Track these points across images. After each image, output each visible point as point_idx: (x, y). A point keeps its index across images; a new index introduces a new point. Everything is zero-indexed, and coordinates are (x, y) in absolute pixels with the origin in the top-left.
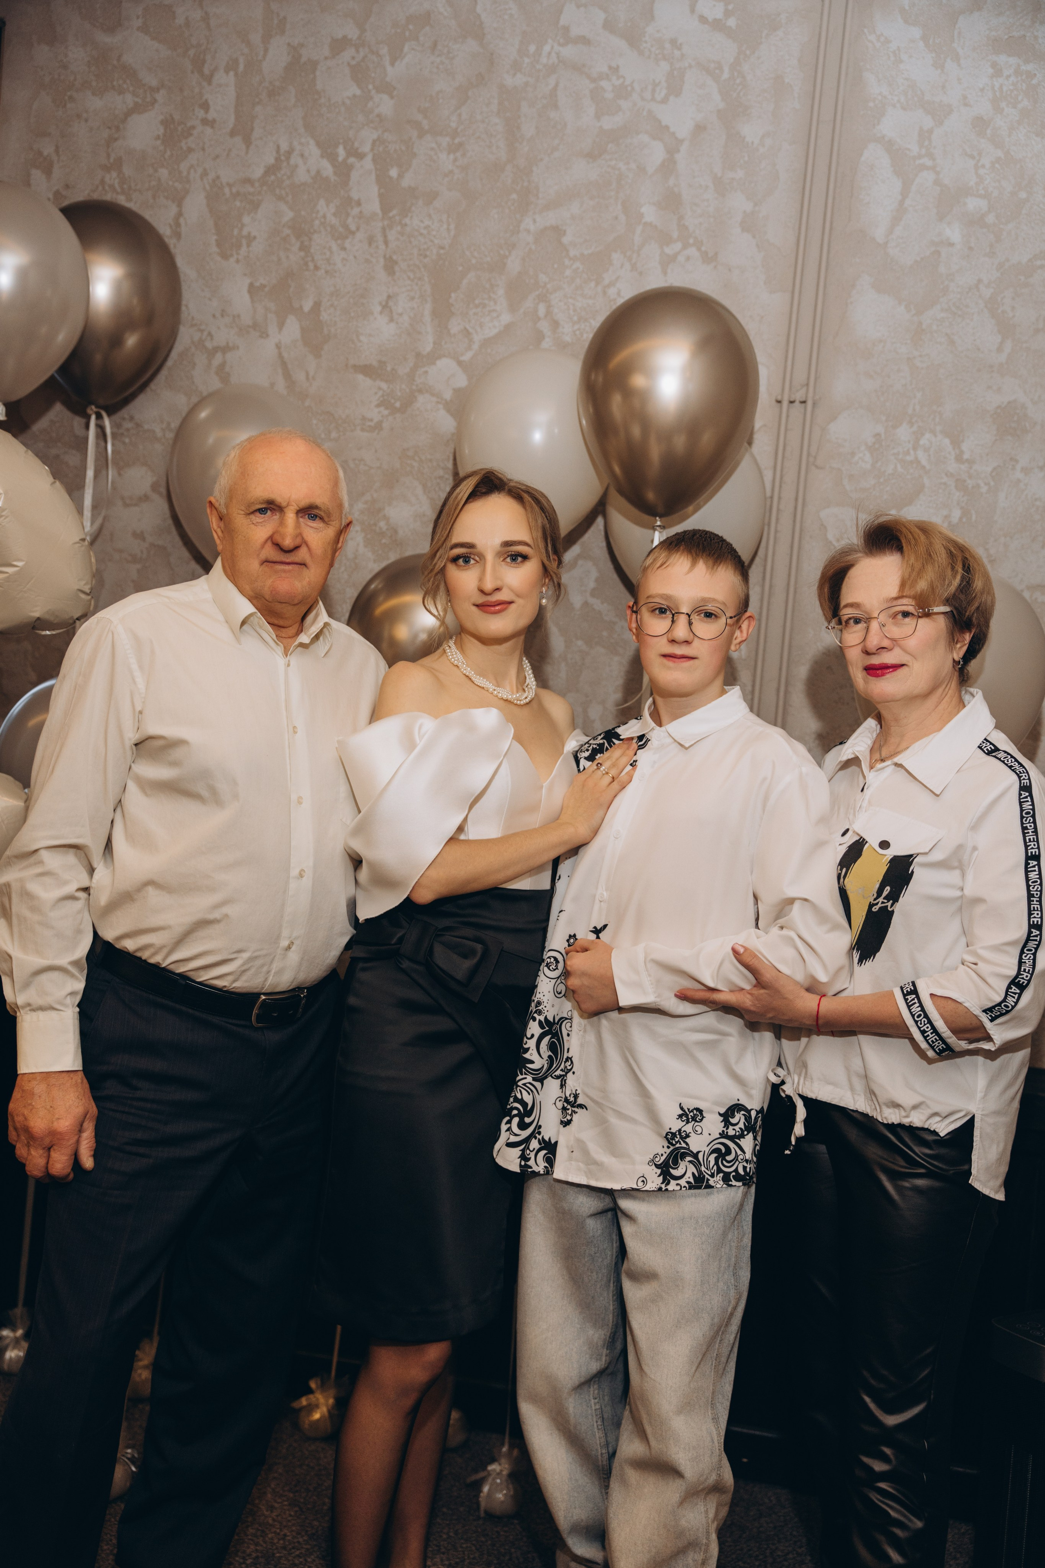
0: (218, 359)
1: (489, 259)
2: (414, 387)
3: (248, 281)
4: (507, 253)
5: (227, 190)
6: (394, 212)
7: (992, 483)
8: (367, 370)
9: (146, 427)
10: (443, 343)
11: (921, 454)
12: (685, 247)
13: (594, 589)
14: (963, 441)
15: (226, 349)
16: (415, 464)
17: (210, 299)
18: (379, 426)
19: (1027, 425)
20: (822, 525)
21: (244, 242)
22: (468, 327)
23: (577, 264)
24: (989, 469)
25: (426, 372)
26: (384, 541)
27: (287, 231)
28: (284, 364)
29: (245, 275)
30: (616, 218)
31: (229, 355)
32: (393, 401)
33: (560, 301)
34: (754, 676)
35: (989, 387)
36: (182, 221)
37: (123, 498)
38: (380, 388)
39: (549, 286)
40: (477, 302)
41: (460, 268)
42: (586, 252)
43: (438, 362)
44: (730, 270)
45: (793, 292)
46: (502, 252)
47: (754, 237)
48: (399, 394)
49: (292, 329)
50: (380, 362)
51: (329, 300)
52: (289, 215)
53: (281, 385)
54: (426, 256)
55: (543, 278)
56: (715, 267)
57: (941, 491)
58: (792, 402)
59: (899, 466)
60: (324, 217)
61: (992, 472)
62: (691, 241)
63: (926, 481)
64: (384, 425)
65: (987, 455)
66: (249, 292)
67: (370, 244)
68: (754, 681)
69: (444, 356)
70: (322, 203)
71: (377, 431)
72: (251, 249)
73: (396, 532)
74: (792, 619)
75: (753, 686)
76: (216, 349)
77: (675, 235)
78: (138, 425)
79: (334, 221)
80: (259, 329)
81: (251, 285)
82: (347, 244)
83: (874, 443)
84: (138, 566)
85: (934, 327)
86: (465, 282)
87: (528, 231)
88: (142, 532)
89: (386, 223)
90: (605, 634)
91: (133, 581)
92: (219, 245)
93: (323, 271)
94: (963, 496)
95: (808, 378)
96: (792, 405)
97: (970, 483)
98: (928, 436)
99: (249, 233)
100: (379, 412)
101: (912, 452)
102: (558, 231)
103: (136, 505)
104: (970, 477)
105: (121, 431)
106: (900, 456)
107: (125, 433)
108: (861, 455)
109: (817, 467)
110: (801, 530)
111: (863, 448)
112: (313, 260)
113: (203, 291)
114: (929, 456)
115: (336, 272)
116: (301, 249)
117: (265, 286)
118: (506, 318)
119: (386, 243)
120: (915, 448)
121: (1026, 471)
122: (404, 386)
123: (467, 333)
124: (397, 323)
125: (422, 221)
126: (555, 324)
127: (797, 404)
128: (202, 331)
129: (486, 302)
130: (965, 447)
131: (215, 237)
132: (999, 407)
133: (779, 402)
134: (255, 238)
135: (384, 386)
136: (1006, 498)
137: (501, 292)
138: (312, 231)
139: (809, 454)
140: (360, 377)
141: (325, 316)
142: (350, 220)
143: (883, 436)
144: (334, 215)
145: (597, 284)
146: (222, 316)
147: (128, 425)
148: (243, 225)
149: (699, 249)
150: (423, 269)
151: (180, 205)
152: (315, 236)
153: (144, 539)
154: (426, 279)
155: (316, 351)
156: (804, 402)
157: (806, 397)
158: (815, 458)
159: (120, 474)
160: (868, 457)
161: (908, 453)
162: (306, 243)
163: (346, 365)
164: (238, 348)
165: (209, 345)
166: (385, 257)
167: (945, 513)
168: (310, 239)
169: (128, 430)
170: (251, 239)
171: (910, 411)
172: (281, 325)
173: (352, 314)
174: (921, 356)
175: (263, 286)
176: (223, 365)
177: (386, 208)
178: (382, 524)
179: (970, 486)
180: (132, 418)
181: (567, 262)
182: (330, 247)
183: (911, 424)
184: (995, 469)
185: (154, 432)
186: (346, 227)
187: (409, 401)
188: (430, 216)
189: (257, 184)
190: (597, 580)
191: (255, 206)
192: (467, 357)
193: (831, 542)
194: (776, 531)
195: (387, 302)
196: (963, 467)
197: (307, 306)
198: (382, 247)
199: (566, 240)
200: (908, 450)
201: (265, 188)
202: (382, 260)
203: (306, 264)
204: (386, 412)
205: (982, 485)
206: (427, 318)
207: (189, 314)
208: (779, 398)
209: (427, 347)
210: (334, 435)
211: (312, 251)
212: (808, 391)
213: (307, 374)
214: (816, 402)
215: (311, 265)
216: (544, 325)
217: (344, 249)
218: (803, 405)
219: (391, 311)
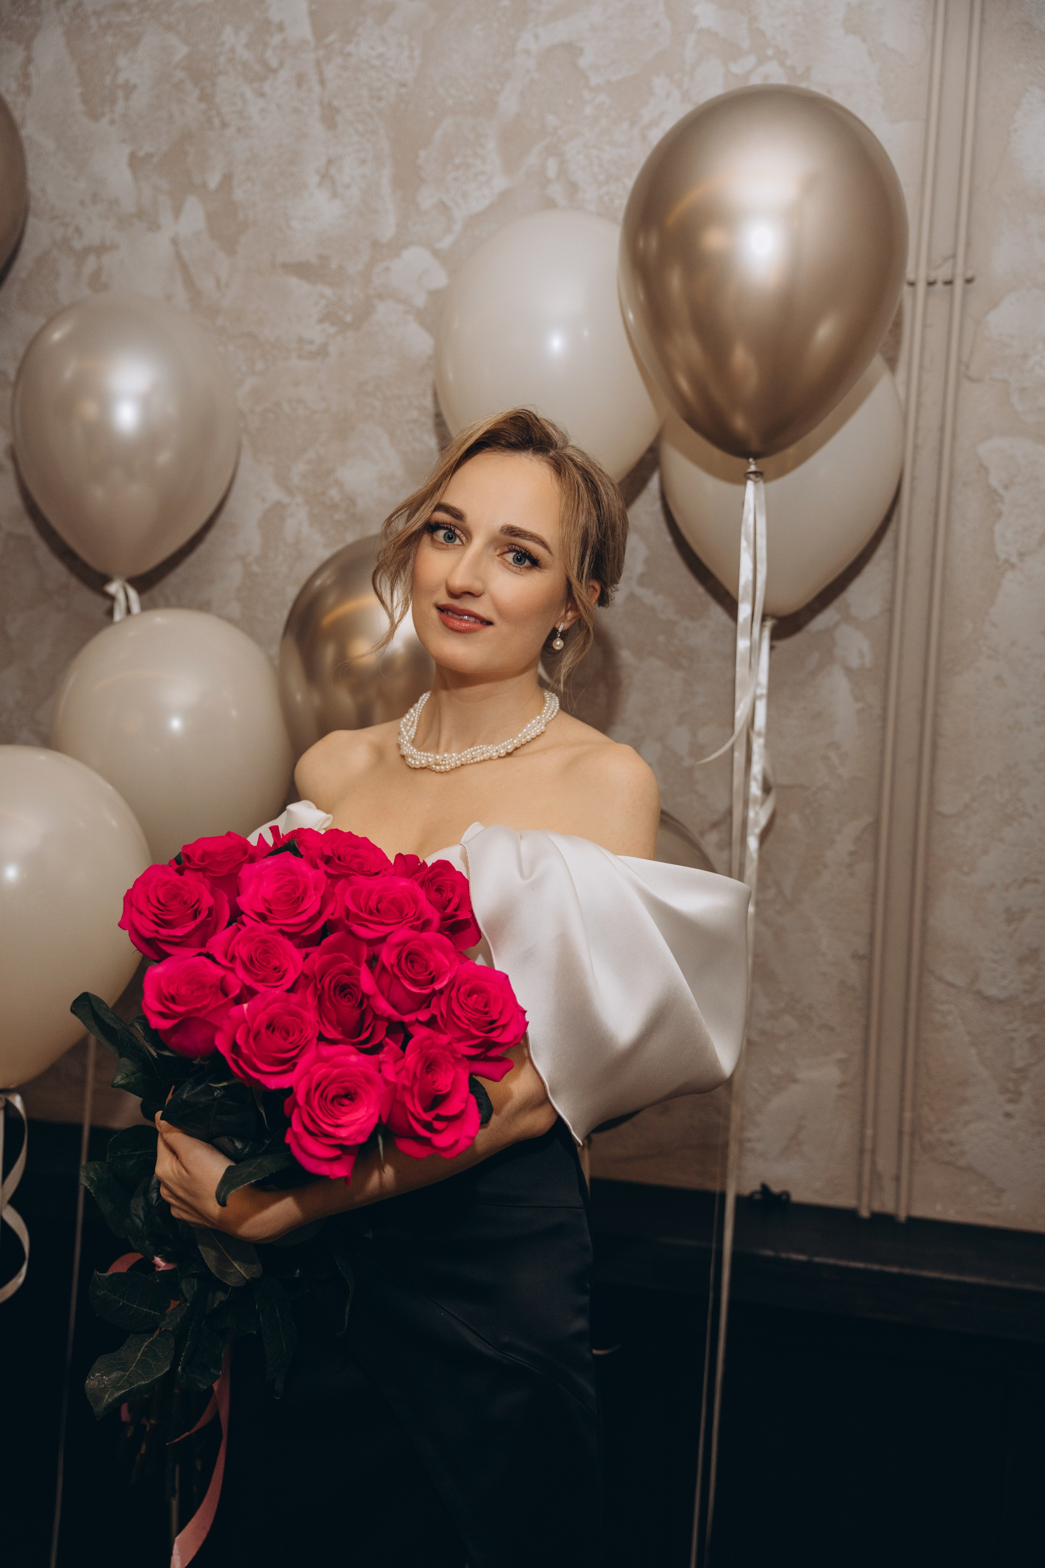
0: (91, 263)
1: (472, 97)
2: (371, 292)
3: (127, 150)
4: (498, 87)
5: (93, 21)
6: (332, 38)
8: (302, 270)
10: (411, 224)
12: (762, 60)
13: (643, 575)
15: (101, 249)
16: (377, 404)
17: (76, 179)
18: (322, 352)
20: (983, 465)
21: (120, 94)
22: (445, 199)
23: (602, 97)
25: (387, 269)
26: (337, 516)
27: (180, 75)
28: (184, 267)
29: (124, 141)
30: (657, 25)
31: (105, 258)
32: (342, 313)
33: (579, 153)
36: (31, 69)
38: (322, 296)
39: (561, 132)
40: (457, 161)
41: (431, 114)
42: (613, 79)
43: (404, 253)
45: (927, 122)
46: (490, 86)
47: (864, 40)
48: (350, 302)
49: (194, 215)
50: (320, 257)
51: (243, 171)
52: (182, 51)
53: (181, 297)
54: (380, 99)
55: (552, 120)
58: (931, 284)
60: (233, 50)
62: (770, 52)
64: (331, 348)
66: (131, 165)
67: (299, 85)
69: (413, 244)
70: (228, 30)
71: (320, 358)
72: (130, 102)
73: (353, 502)
75: (885, 709)
76: (87, 251)
77: (746, 44)
79: (245, 54)
80: (146, 218)
81: (133, 156)
86: (438, 132)
87: (527, 52)
89: (321, 53)
90: (661, 639)
92: (85, 101)
93: (233, 129)
95: (955, 247)
96: (930, 287)
99: (127, 81)
100: (323, 331)
102: (572, 49)
108: (1037, 358)
109: (971, 379)
110: (951, 475)
112: (219, 114)
113: (65, 167)
115: (252, 129)
116: (201, 98)
117: (152, 156)
118: (500, 183)
119: (322, 82)
122: (356, 291)
123: (443, 208)
124: (343, 199)
125: (372, 48)
126: (573, 188)
127: (938, 284)
128: (66, 225)
129: (471, 160)
131: (78, 90)
133: (911, 284)
134: (135, 87)
135: (328, 291)
137: (491, 144)
138: (216, 72)
139: (959, 362)
140: (294, 281)
141: (239, 194)
142: (269, 53)
144: (247, 46)
146: (94, 202)
149: (782, 64)
150: (377, 119)
151: (28, 48)
152: (221, 79)
154: (382, 132)
155: (229, 246)
156: (949, 283)
157: (955, 275)
158: (968, 366)
162: (208, 90)
163: (273, 265)
164: (118, 246)
165: (77, 245)
166: (321, 103)
168: (214, 84)
170: (129, 89)
172: (177, 211)
173: (278, 190)
175: (149, 156)
176: (98, 273)
177: (320, 31)
178: (334, 493)
181: (586, 95)
182: (243, 94)
186: (264, 63)
187: (365, 312)
188: (384, 40)
189: (135, 10)
190: (646, 561)
191: (134, 41)
192: (445, 243)
193: (995, 491)
194: (913, 478)
195: (328, 170)
197: (214, 180)
198: (317, 89)
199: (583, 62)
201: (146, 15)
202: (317, 109)
203: (210, 121)
204: (332, 330)
206: (386, 189)
208: (911, 278)
209: (388, 230)
210: (260, 366)
211: (217, 100)
212: (954, 266)
213: (218, 279)
214: (969, 281)
215: (216, 122)
216: (556, 191)
217: (262, 95)
218: (948, 287)
219: (334, 182)
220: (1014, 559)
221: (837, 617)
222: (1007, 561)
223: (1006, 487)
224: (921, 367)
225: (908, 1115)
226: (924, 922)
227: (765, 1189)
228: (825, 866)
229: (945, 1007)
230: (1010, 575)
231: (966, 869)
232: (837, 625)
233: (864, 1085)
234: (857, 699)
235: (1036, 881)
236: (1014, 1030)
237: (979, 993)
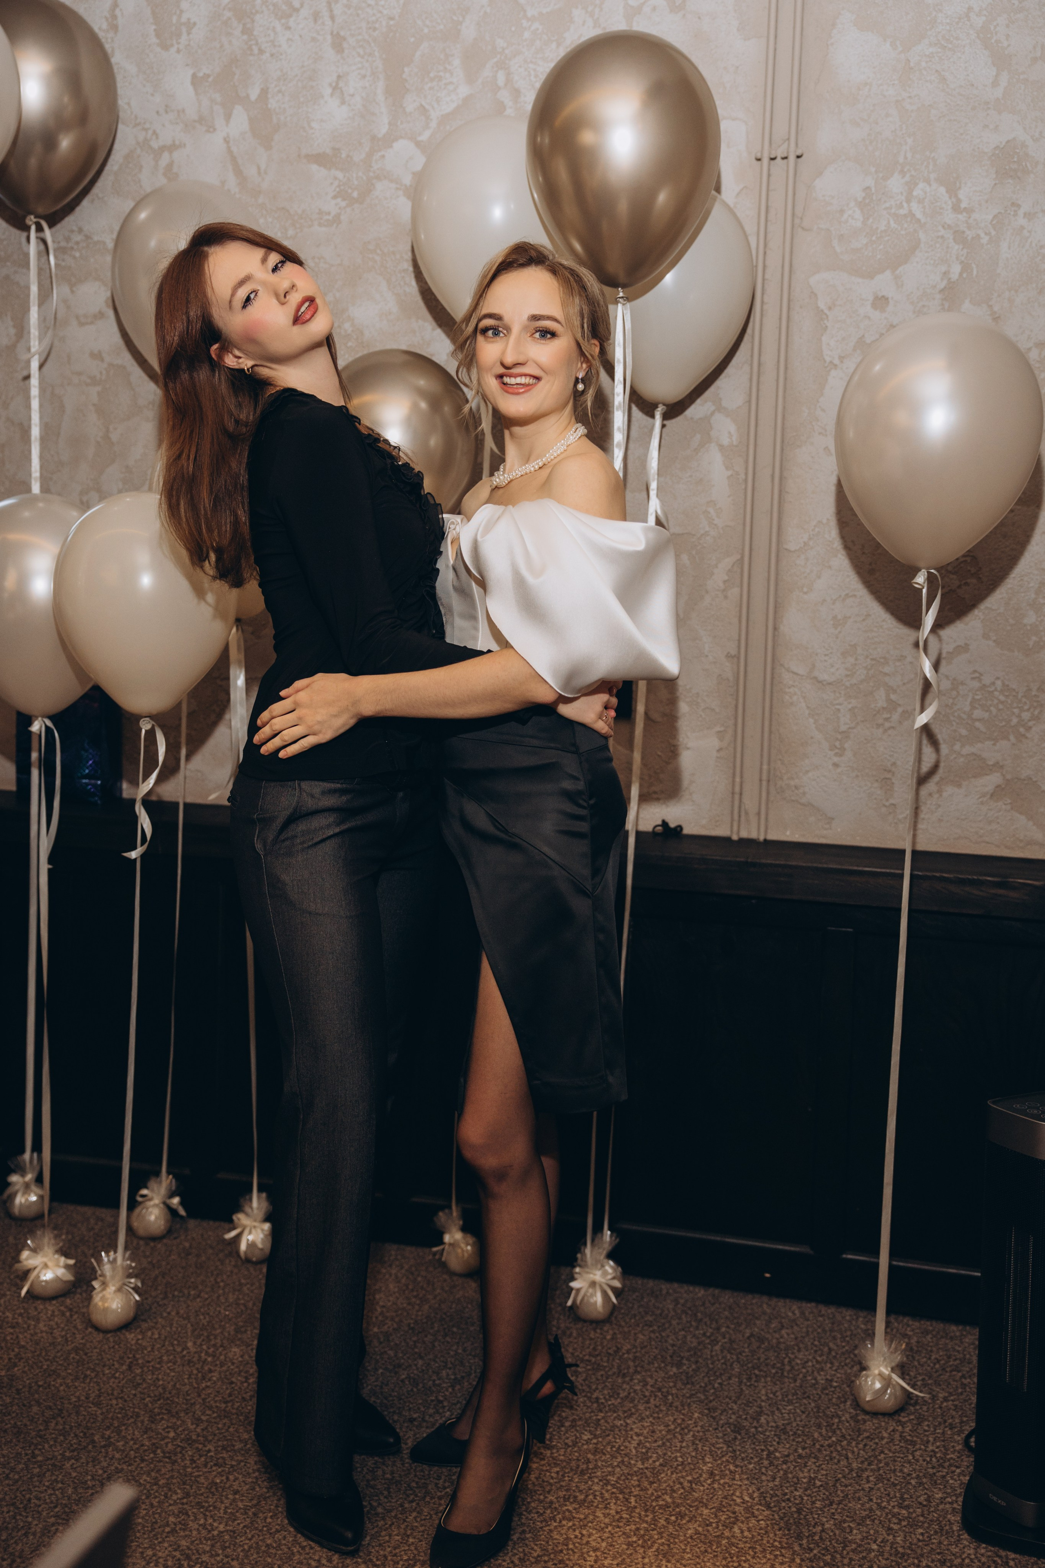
0: (165, 158)
1: (442, 27)
2: (371, 174)
3: (190, 72)
4: (461, 19)
7: (993, 233)
8: (320, 159)
9: (96, 238)
10: (399, 123)
11: (915, 207)
14: (960, 188)
15: (172, 148)
16: (378, 258)
17: (152, 95)
18: (337, 219)
19: (1028, 165)
20: (812, 292)
21: (184, 30)
22: (423, 103)
23: (536, 25)
24: (990, 217)
25: (383, 156)
26: (350, 344)
27: (228, 14)
28: (234, 159)
29: (187, 65)
31: (176, 155)
32: (350, 191)
33: (520, 67)
34: (747, 462)
35: (986, 126)
36: (118, 12)
37: (77, 317)
38: (336, 178)
39: (507, 51)
40: (432, 75)
41: (412, 40)
42: (544, 11)
43: (395, 145)
44: (699, 18)
45: (768, 39)
46: (455, 18)
48: (356, 183)
49: (240, 121)
50: (334, 149)
51: (276, 86)
53: (232, 182)
54: (375, 29)
55: (500, 43)
56: (684, 15)
57: (938, 245)
58: (774, 159)
59: (892, 222)
61: (992, 221)
63: (922, 236)
64: (342, 217)
65: (987, 202)
66: (193, 83)
67: (315, 21)
68: (747, 469)
69: (401, 137)
71: (335, 225)
72: (191, 36)
74: (784, 397)
75: (746, 474)
76: (163, 149)
78: (88, 237)
80: (205, 123)
81: (194, 76)
83: (864, 198)
84: (98, 388)
85: (923, 64)
86: (418, 53)
88: (100, 352)
91: (94, 405)
92: (158, 36)
93: (268, 55)
94: (962, 249)
95: (789, 132)
96: (772, 162)
97: (970, 234)
98: (921, 185)
99: (189, 19)
100: (336, 204)
101: (905, 205)
103: (92, 323)
104: (969, 228)
105: (70, 245)
106: (893, 211)
107: (75, 247)
108: (850, 212)
109: (803, 228)
110: (789, 301)
111: (852, 204)
112: (257, 44)
113: (144, 86)
114: (924, 207)
115: (281, 54)
116: (243, 32)
117: (209, 76)
118: (464, 90)
119: (332, 18)
120: (908, 201)
121: (1029, 216)
122: (360, 174)
123: (423, 110)
124: (349, 105)
126: (517, 93)
127: (779, 159)
128: (146, 130)
129: (441, 74)
130: (962, 195)
131: (154, 27)
132: (998, 147)
133: (759, 160)
134: (195, 24)
135: (340, 175)
136: (1009, 248)
137: (457, 62)
138: (254, 11)
139: (793, 214)
140: (314, 167)
141: (273, 104)
143: (873, 189)
145: (559, 45)
146: (167, 112)
147: (77, 237)
148: (182, 11)
150: (373, 44)
152: (258, 17)
153: (102, 360)
154: (376, 54)
155: (267, 143)
156: (786, 158)
157: (788, 152)
158: (801, 219)
159: (72, 292)
160: (858, 214)
161: (901, 206)
162: (248, 26)
163: (299, 156)
164: (185, 145)
165: (155, 144)
166: (332, 34)
167: (944, 268)
168: (253, 21)
169: (77, 243)
170: (190, 26)
171: (901, 160)
172: (228, 117)
173: (302, 99)
174: (910, 97)
175: (206, 76)
176: (170, 165)
179: (969, 238)
180: (80, 230)
181: (525, 23)
182: (274, 28)
183: (903, 173)
184: (995, 217)
185: (104, 243)
187: (367, 189)
192: (425, 137)
193: (822, 311)
194: (763, 302)
195: (337, 84)
196: (960, 216)
197: (254, 94)
198: (328, 22)
200: (901, 203)
202: (329, 37)
203: (250, 48)
204: (343, 204)
205: (982, 235)
206: (381, 97)
207: (132, 113)
208: (759, 156)
209: (382, 128)
211: (255, 33)
212: (789, 144)
213: (259, 168)
214: (798, 157)
215: (256, 50)
216: (505, 96)
217: (288, 28)
218: (785, 161)
219: (342, 93)
220: (836, 361)
221: (713, 408)
222: (831, 362)
223: (830, 309)
224: (766, 221)
225: (765, 767)
226: (775, 629)
227: (665, 824)
228: (707, 592)
229: (791, 690)
230: (833, 373)
231: (805, 590)
232: (713, 413)
233: (735, 748)
234: (727, 468)
235: (855, 596)
236: (840, 704)
237: (815, 678)
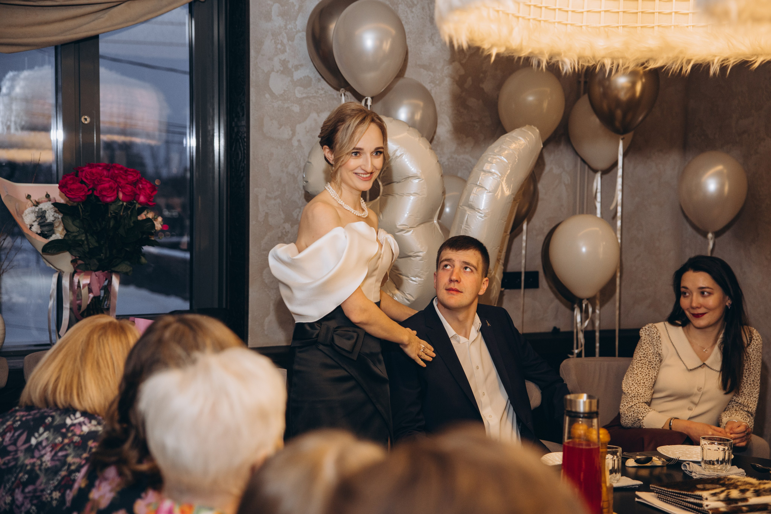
8: (424, 67)
38: (430, 75)
50: (429, 63)
82: (414, 10)
115: (409, 22)
122: (439, 75)
124: (435, 47)
135: (432, 74)
140: (422, 70)
159: (318, 116)
163: (417, 65)
169: (321, 94)
173: (418, 42)
182: (406, 11)
186: (413, 3)
187: (443, 81)
195: (431, 37)
198: (428, 12)
202: (428, 18)
204: (433, 86)
206: (448, 45)
209: (448, 57)
217: (412, 12)
219: (433, 41)
